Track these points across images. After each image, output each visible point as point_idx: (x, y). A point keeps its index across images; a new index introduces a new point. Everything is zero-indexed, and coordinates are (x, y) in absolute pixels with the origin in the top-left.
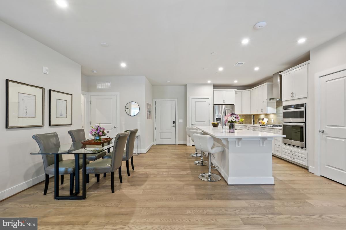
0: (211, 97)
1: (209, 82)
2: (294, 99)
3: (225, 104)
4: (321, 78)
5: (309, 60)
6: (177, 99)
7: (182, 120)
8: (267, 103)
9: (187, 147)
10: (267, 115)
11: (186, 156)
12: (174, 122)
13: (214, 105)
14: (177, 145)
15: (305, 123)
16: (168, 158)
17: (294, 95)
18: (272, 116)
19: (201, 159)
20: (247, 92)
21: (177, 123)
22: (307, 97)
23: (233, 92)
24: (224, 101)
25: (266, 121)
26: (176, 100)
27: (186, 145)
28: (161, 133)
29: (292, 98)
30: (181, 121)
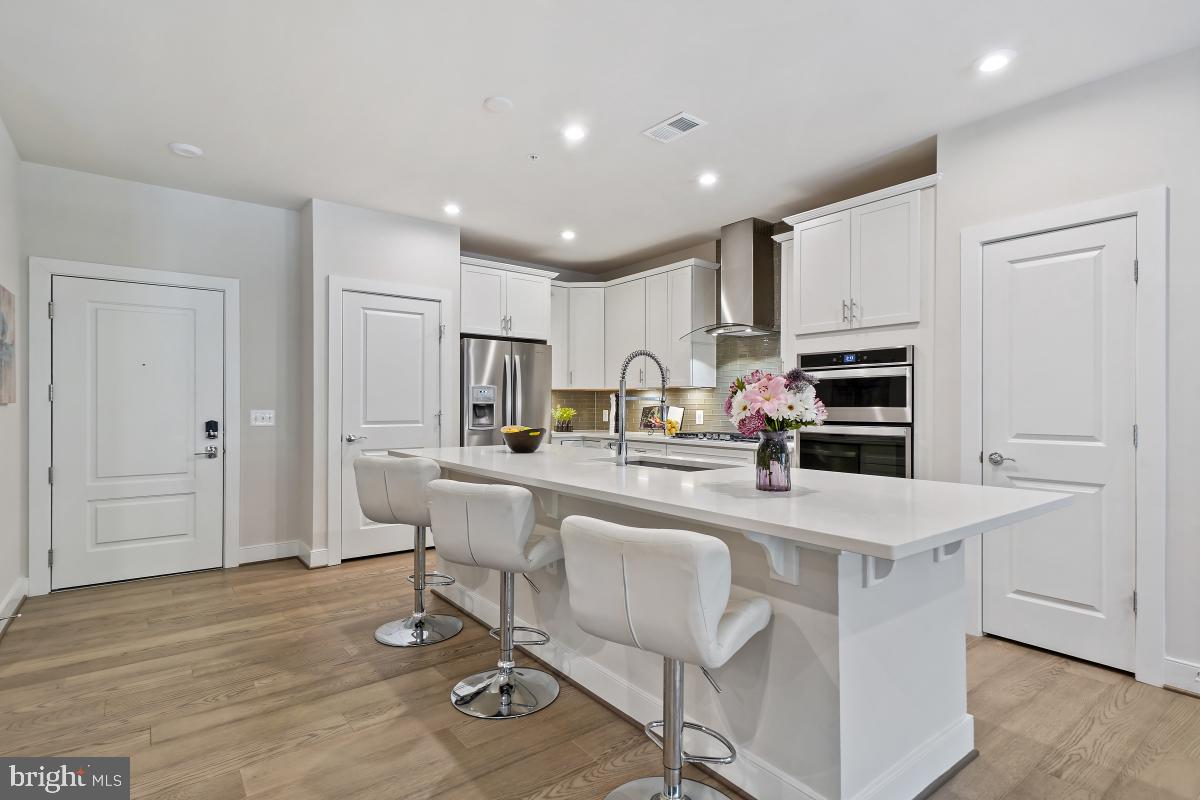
0: (446, 295)
1: (452, 210)
2: (855, 325)
3: (510, 334)
4: (986, 247)
5: (934, 171)
6: (236, 282)
7: (270, 414)
8: (692, 343)
9: (316, 575)
10: (676, 393)
11: (352, 650)
12: (211, 426)
13: (463, 336)
14: (231, 570)
15: (911, 425)
16: (227, 715)
17: (856, 312)
18: (696, 398)
19: (502, 670)
20: (591, 293)
21: (232, 433)
22: (917, 323)
23: (541, 282)
24: (507, 322)
25: (675, 415)
26: (233, 287)
27: (298, 562)
28: (100, 506)
29: (845, 326)
30: (265, 418)
